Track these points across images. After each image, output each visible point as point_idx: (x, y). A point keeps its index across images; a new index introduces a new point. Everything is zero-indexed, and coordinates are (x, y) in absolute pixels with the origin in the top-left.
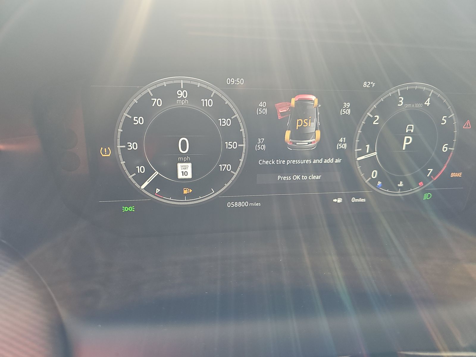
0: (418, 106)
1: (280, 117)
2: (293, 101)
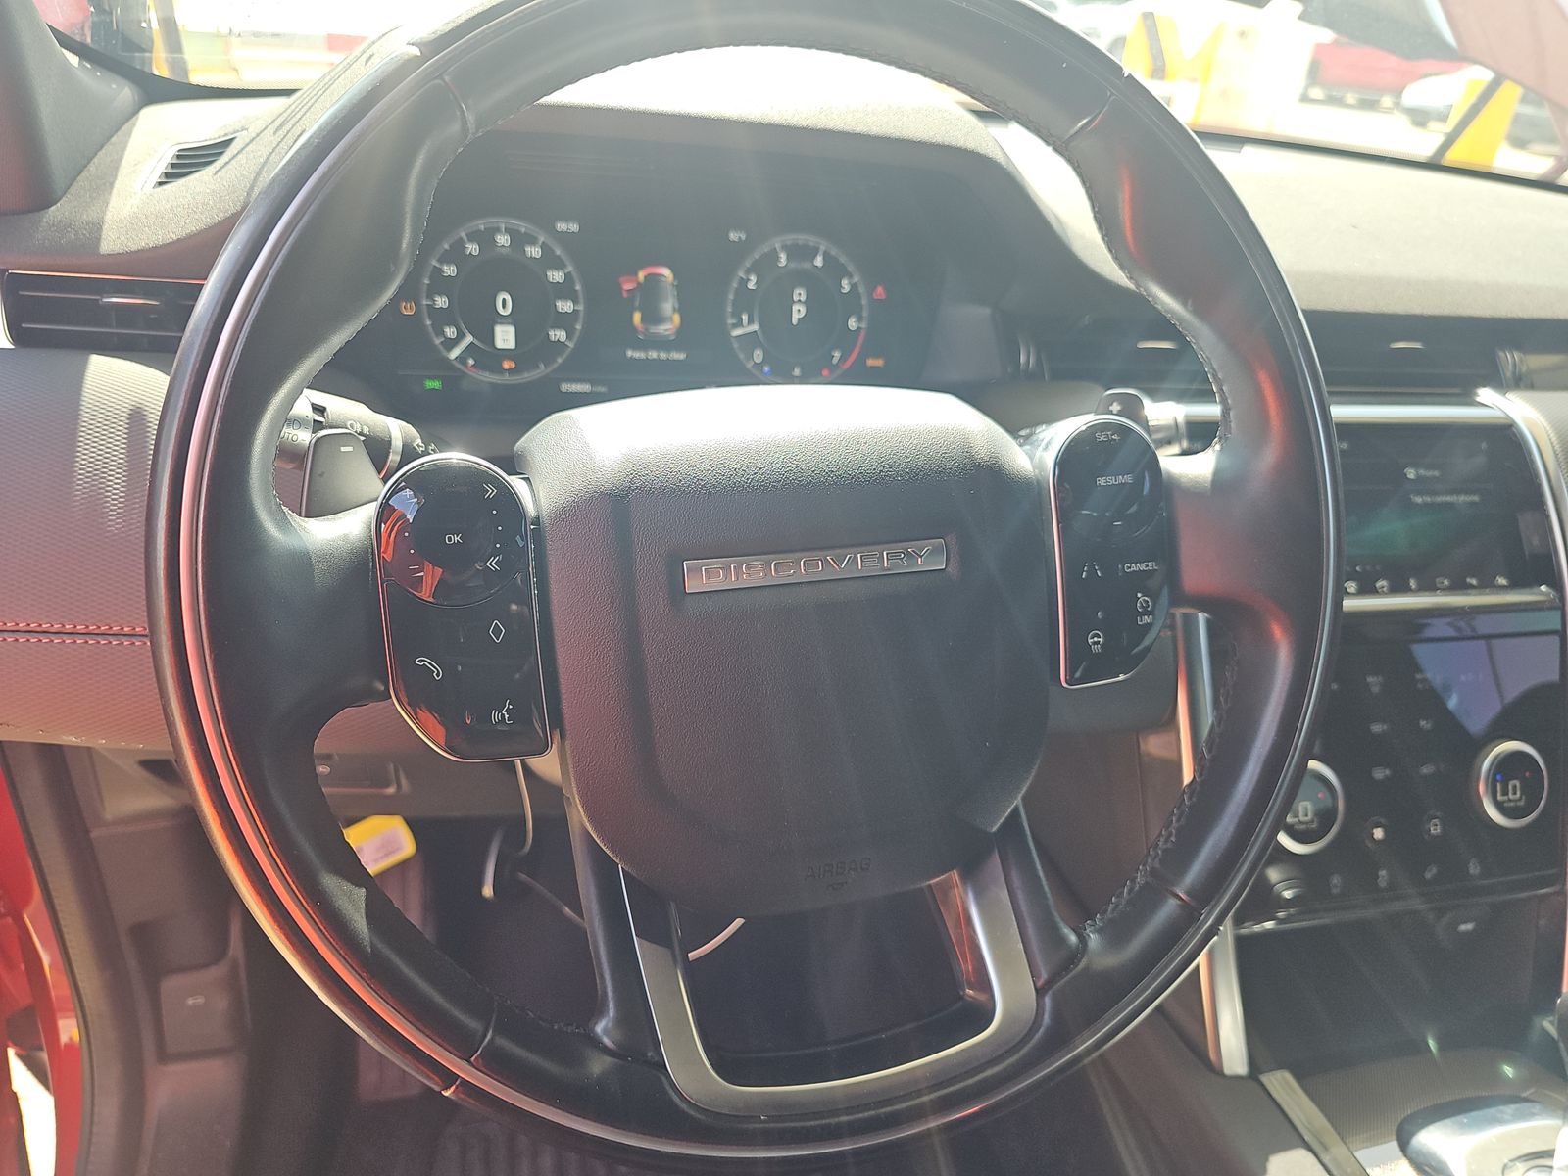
0: (806, 265)
1: (625, 295)
2: (641, 275)
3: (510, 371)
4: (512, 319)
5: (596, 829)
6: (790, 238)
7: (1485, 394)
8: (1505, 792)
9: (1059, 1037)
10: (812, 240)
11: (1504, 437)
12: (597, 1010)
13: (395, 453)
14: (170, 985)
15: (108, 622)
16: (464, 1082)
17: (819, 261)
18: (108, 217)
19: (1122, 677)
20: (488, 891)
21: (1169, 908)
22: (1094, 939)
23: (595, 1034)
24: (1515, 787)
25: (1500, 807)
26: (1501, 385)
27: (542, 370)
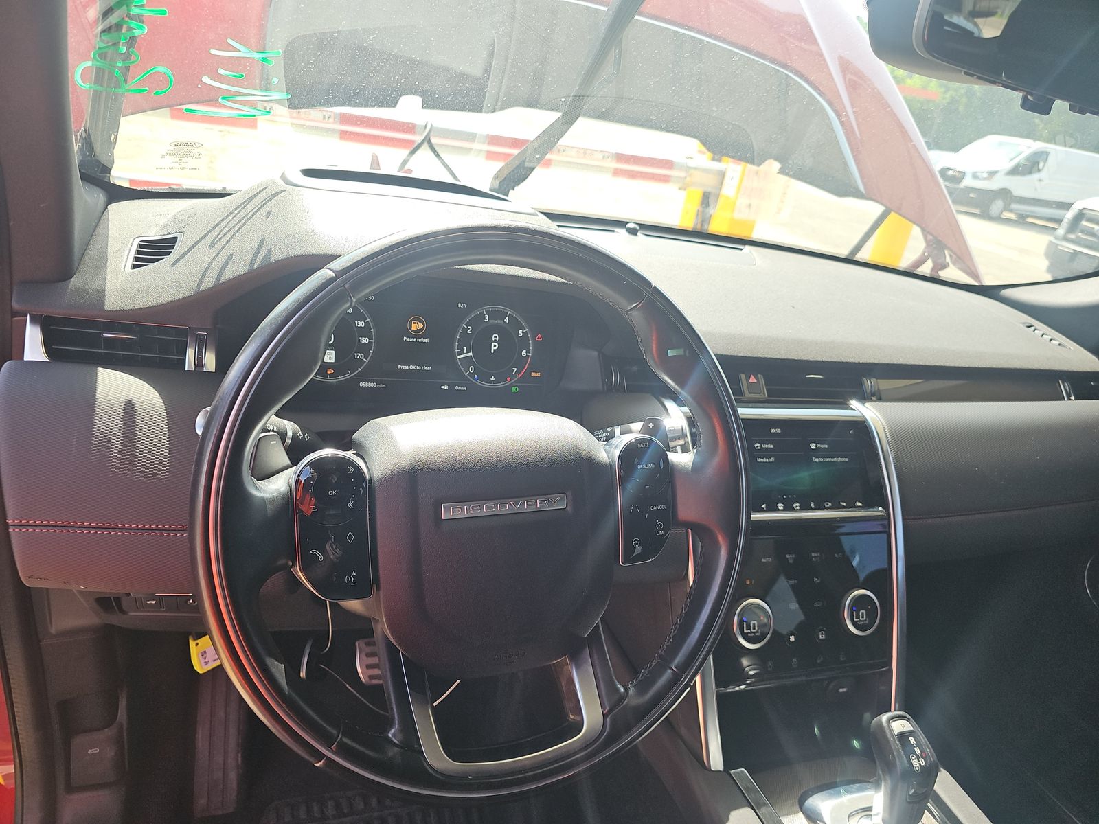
0: (500, 322)
3: (331, 375)
4: (334, 347)
5: (393, 635)
6: (490, 308)
7: (854, 403)
8: (858, 617)
9: (613, 738)
10: (503, 309)
11: (861, 427)
12: (390, 724)
13: (289, 439)
14: (78, 741)
15: (109, 521)
16: (329, 759)
17: (507, 320)
18: (108, 286)
19: (651, 560)
20: (303, 674)
21: (668, 675)
22: (632, 690)
23: (389, 737)
24: (863, 613)
25: (855, 624)
26: (864, 398)
27: (349, 375)
